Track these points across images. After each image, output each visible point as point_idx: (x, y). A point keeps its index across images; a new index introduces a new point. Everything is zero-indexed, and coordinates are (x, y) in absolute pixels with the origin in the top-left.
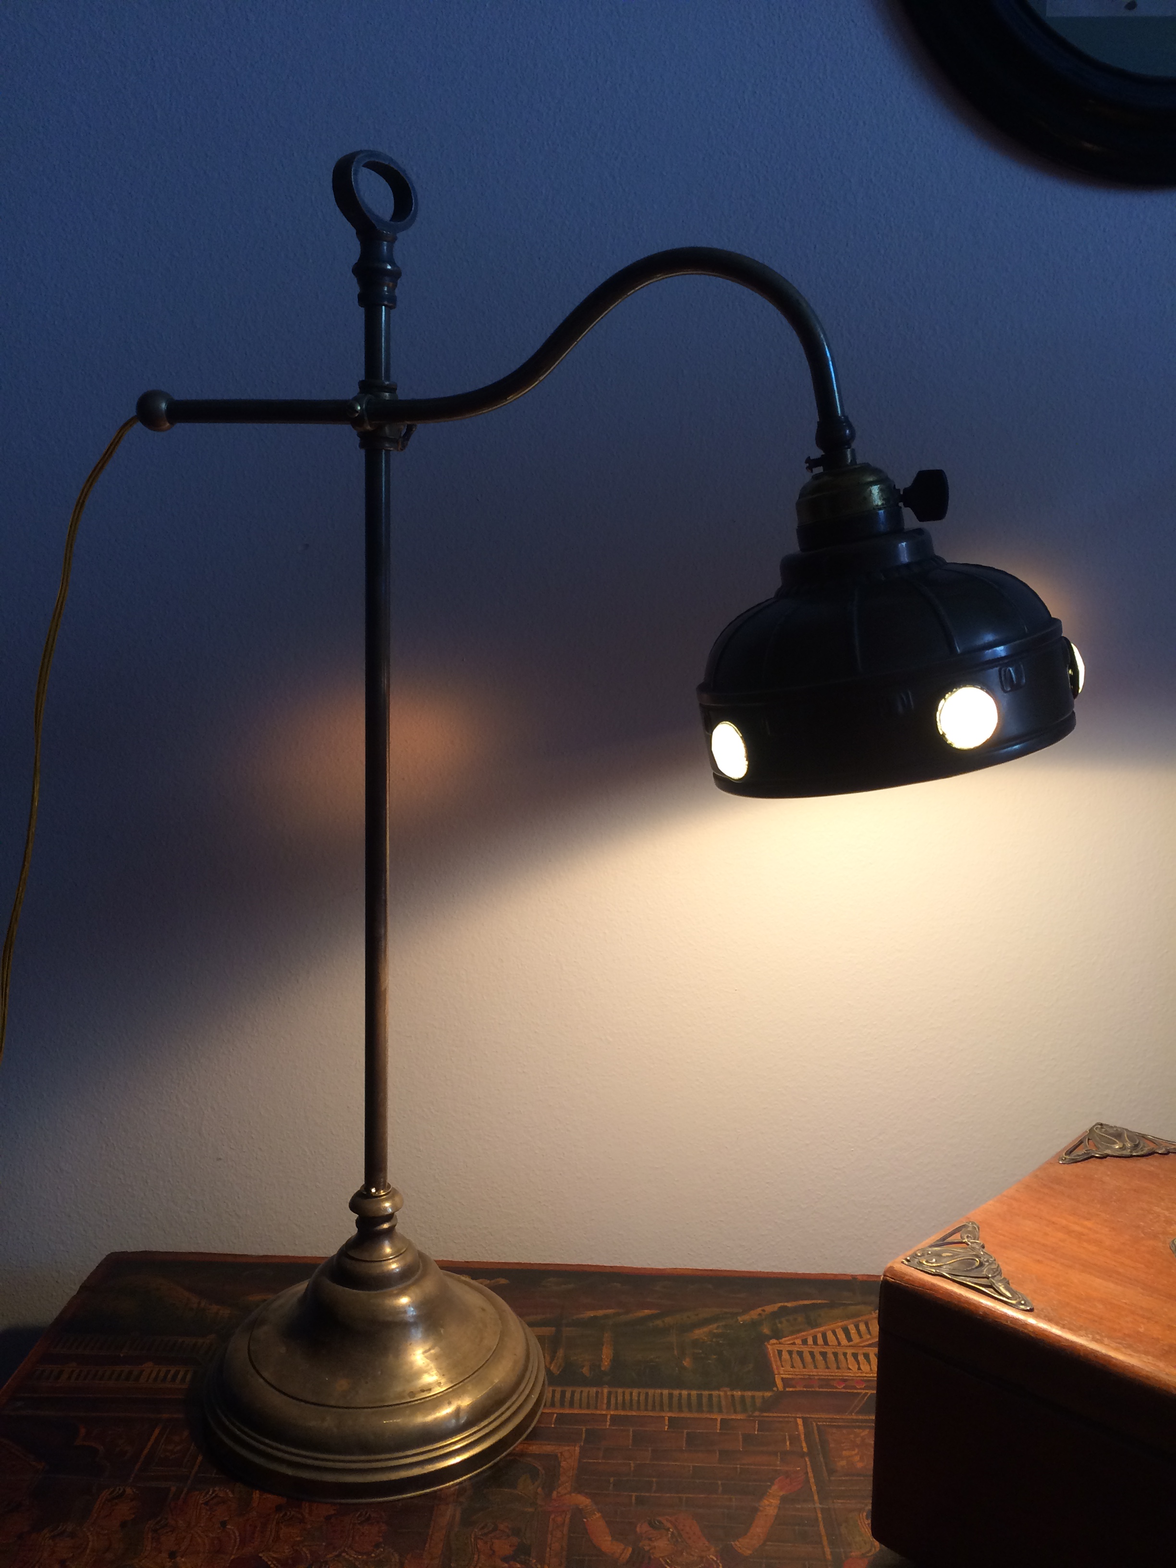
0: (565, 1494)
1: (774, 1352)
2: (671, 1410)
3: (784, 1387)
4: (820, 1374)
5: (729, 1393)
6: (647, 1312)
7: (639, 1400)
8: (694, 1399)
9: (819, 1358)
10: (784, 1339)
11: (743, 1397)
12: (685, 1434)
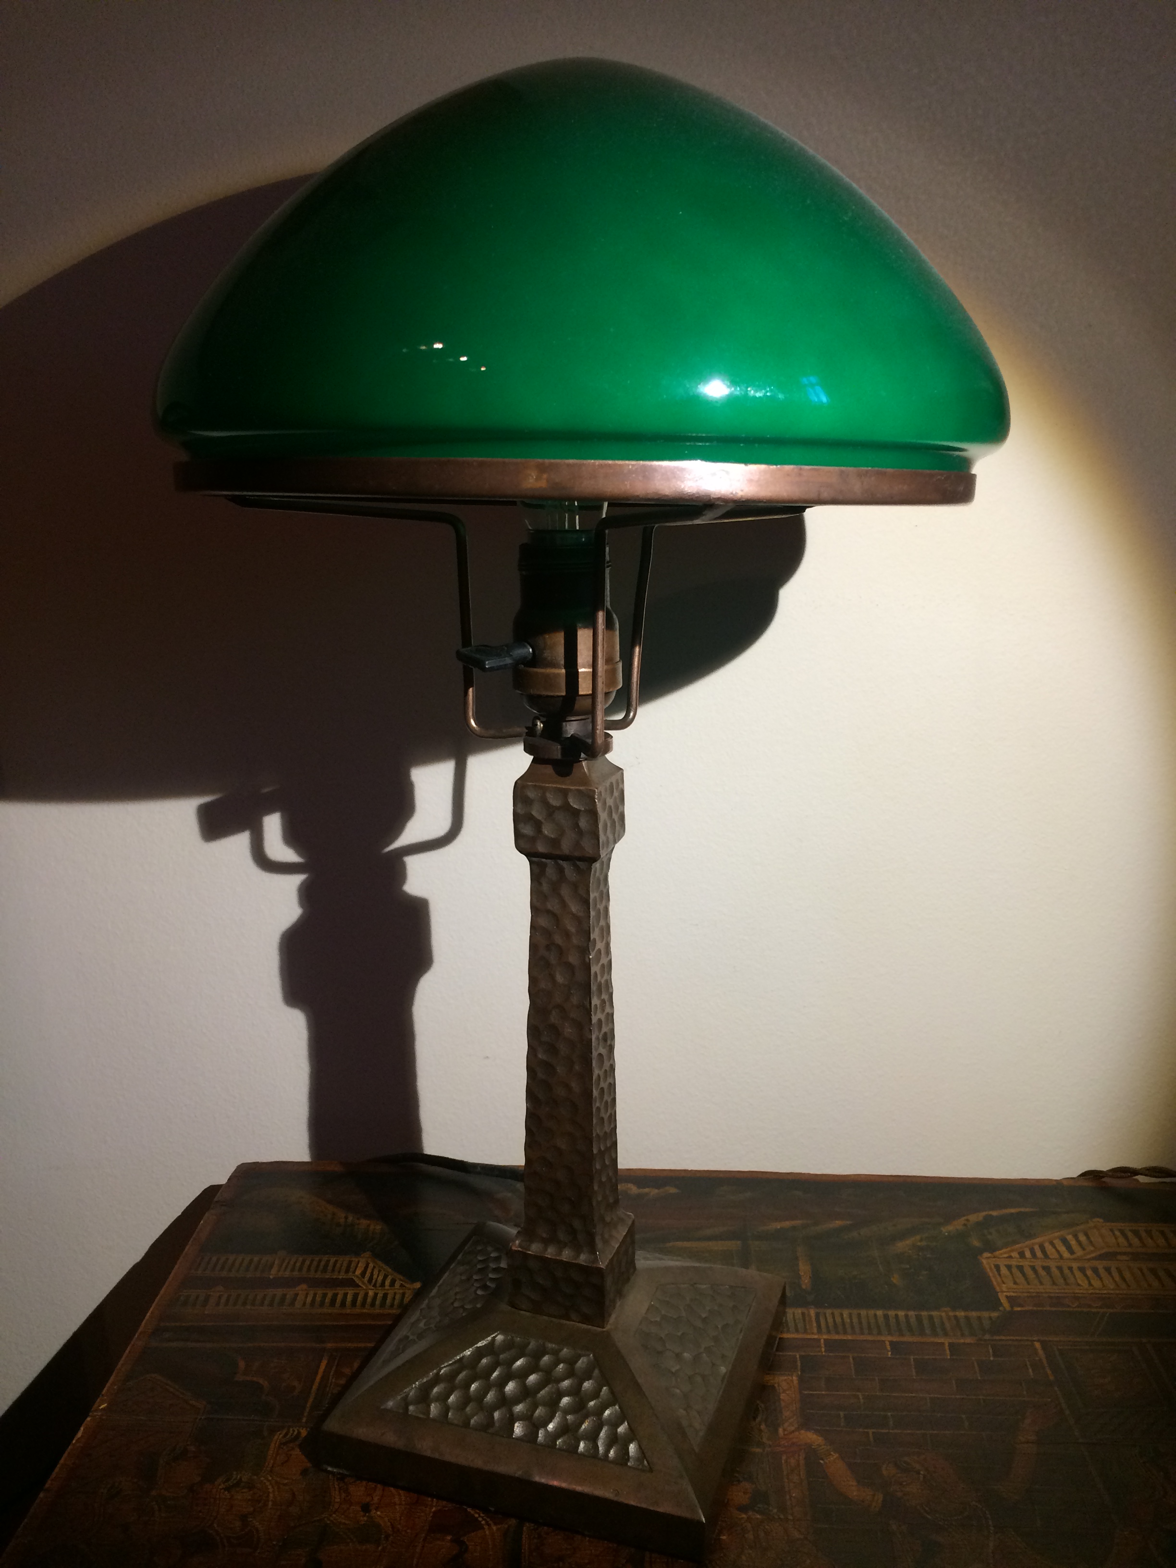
0: (793, 1432)
1: (991, 1268)
2: (890, 1334)
3: (1012, 1307)
4: (1048, 1291)
5: (951, 1314)
6: (838, 1223)
7: (852, 1322)
8: (913, 1320)
9: (1043, 1273)
10: (997, 1253)
11: (967, 1318)
12: (912, 1360)
